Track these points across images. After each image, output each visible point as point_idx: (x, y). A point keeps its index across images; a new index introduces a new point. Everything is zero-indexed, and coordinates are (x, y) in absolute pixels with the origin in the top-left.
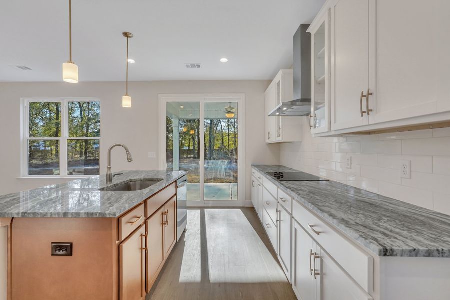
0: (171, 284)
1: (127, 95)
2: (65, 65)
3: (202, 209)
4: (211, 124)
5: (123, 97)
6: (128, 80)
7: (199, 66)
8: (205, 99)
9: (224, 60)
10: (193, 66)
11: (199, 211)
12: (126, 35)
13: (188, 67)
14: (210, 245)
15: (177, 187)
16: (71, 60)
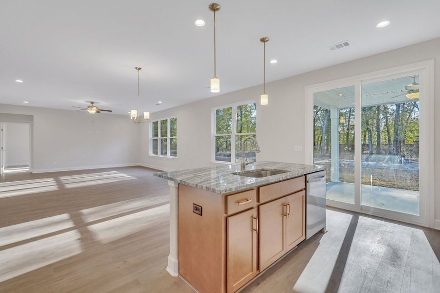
0: (288, 277)
1: (265, 93)
2: (212, 80)
3: (356, 214)
4: (398, 110)
5: (262, 96)
6: (265, 82)
7: (346, 44)
8: (362, 81)
9: (383, 24)
10: (339, 46)
11: (351, 216)
12: (263, 40)
13: (332, 49)
14: (351, 257)
15: (306, 182)
16: (215, 76)
